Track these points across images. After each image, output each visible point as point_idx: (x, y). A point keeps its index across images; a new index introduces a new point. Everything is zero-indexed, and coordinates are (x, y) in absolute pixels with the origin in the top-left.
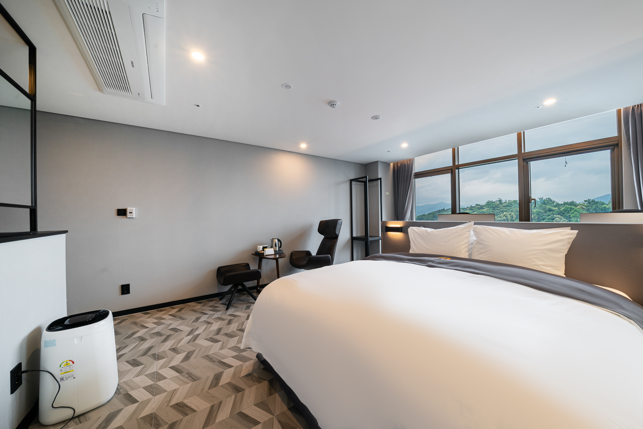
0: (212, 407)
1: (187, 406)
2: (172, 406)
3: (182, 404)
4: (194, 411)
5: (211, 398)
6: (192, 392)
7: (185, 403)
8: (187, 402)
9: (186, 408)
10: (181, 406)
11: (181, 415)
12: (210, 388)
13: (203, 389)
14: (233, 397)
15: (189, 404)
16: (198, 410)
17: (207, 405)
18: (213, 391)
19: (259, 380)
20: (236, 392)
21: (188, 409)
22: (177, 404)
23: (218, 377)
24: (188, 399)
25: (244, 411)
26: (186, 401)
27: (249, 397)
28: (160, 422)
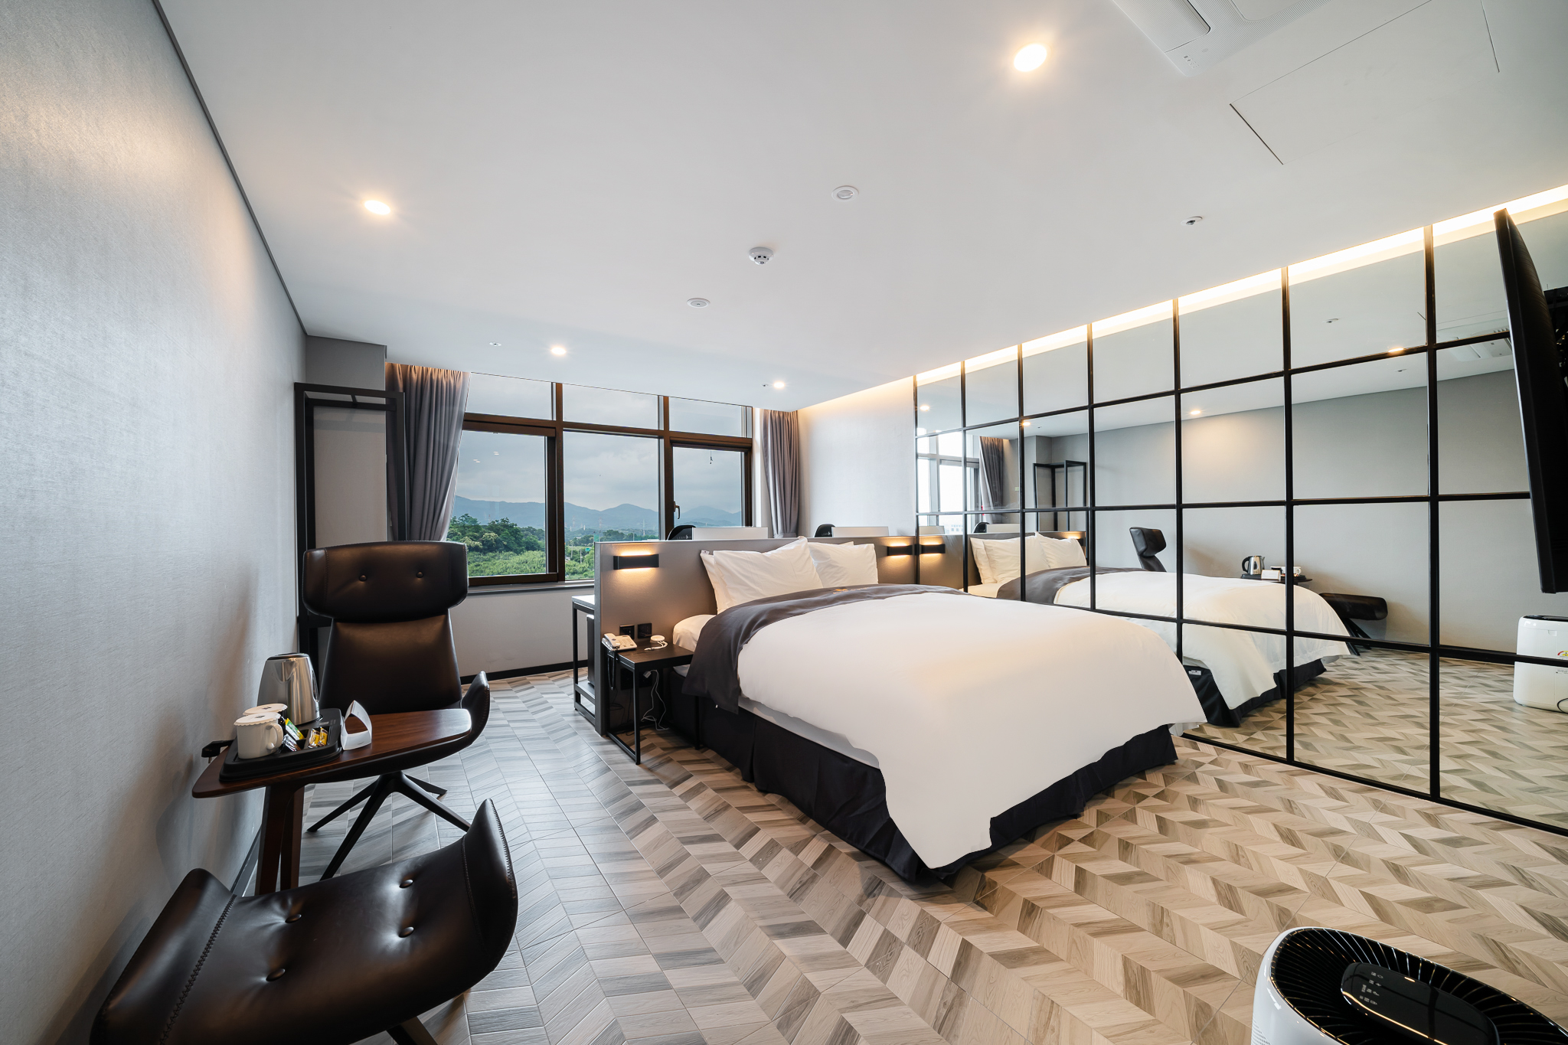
0: (1095, 935)
1: (1127, 981)
2: (1150, 1009)
3: (1129, 993)
4: (1126, 961)
5: (1078, 945)
6: (1090, 990)
7: (1122, 988)
8: (1117, 985)
9: (1133, 980)
10: (1134, 992)
11: (1150, 979)
12: (1057, 959)
13: (1068, 972)
14: (1051, 911)
15: (1121, 978)
16: (1120, 955)
17: (1097, 943)
18: (1059, 948)
19: (986, 886)
20: (1038, 911)
21: (1130, 972)
22: (1138, 1004)
23: (1013, 959)
24: (1111, 989)
25: (1071, 886)
26: (1119, 989)
27: (1038, 889)
28: (1195, 1009)
